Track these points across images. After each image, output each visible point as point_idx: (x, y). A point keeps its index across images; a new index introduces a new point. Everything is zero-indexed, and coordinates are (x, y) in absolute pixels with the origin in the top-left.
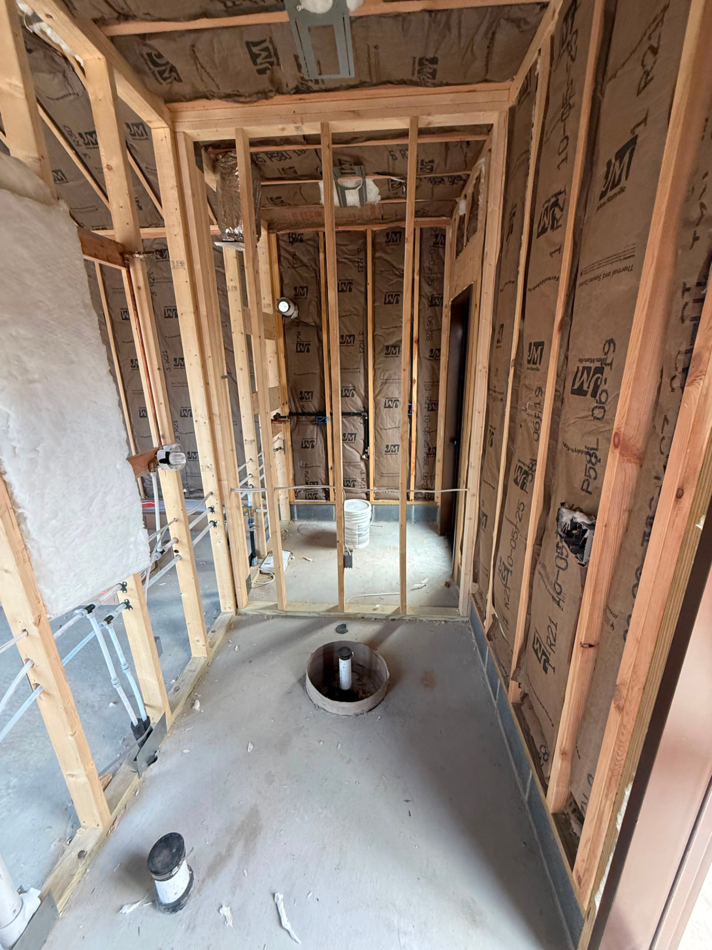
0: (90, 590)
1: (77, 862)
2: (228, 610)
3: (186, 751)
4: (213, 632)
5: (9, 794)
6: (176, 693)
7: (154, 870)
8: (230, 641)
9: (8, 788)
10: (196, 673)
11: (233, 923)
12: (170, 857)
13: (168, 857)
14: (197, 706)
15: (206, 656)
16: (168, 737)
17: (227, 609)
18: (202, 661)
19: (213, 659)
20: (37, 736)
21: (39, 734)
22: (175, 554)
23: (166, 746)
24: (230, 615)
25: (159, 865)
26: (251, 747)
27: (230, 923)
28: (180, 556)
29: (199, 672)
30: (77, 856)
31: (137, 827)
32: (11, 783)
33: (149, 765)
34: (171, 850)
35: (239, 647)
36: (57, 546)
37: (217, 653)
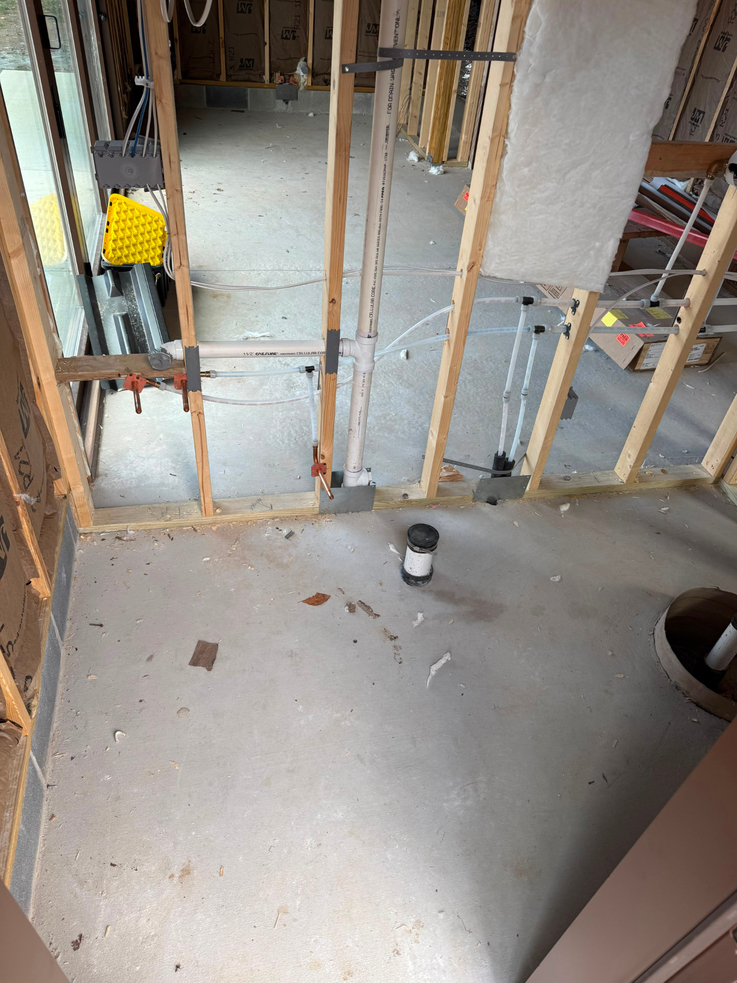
0: (523, 270)
1: (400, 496)
2: (709, 468)
3: (516, 523)
4: (663, 471)
5: (418, 429)
6: (562, 481)
7: (410, 532)
8: (668, 498)
9: (421, 426)
10: (597, 484)
11: (416, 626)
12: (422, 539)
13: (421, 537)
14: (565, 508)
15: (625, 481)
16: (519, 503)
17: (710, 465)
18: (616, 483)
19: (630, 494)
20: (462, 413)
21: (464, 413)
22: (676, 323)
23: (511, 505)
24: (705, 475)
25: (414, 534)
26: (557, 579)
27: (415, 624)
28: (678, 329)
29: (601, 487)
30: (403, 494)
31: (440, 522)
32: (424, 425)
33: (487, 502)
34: (426, 537)
35: (668, 511)
36: (517, 199)
37: (641, 493)
